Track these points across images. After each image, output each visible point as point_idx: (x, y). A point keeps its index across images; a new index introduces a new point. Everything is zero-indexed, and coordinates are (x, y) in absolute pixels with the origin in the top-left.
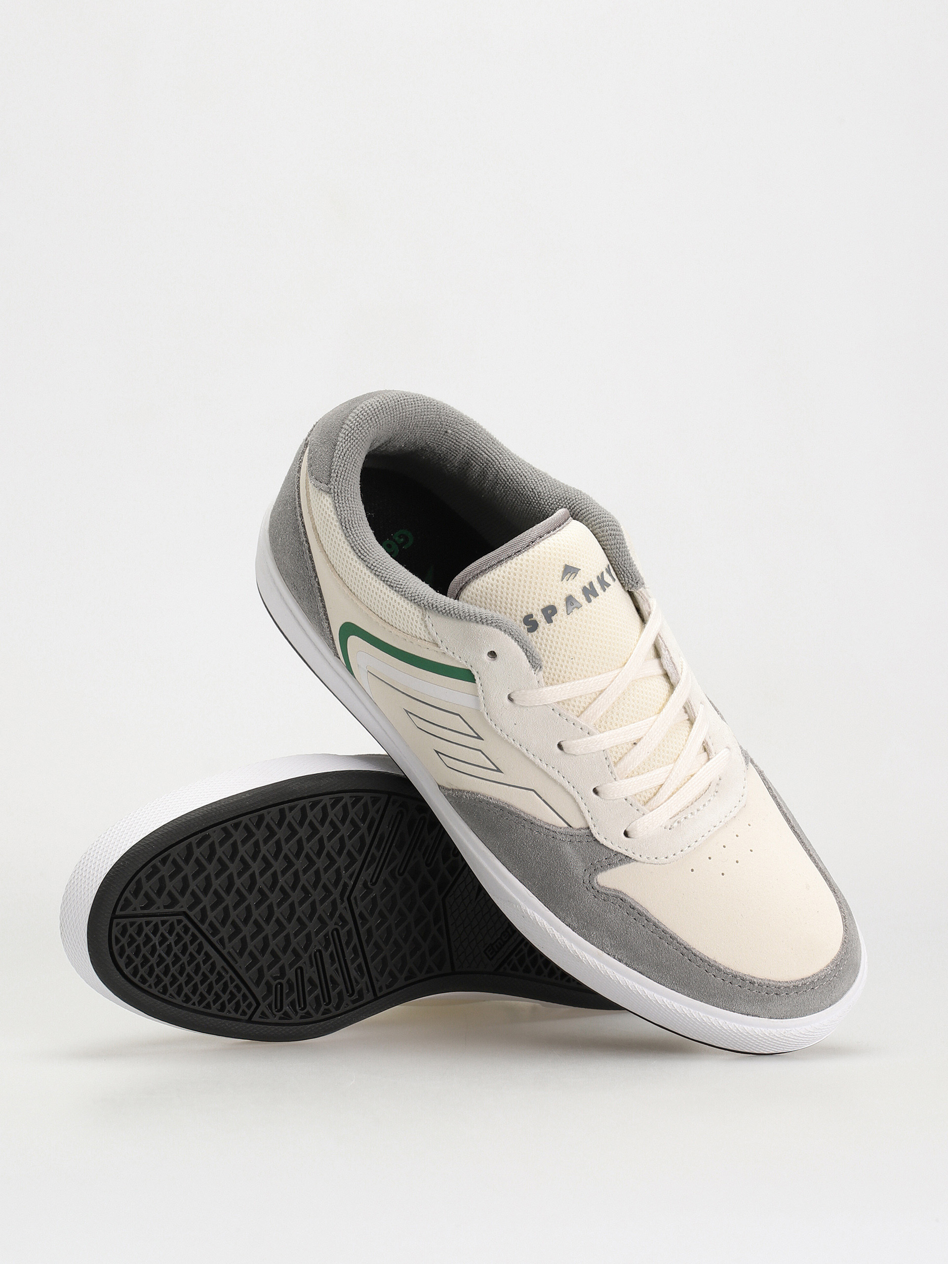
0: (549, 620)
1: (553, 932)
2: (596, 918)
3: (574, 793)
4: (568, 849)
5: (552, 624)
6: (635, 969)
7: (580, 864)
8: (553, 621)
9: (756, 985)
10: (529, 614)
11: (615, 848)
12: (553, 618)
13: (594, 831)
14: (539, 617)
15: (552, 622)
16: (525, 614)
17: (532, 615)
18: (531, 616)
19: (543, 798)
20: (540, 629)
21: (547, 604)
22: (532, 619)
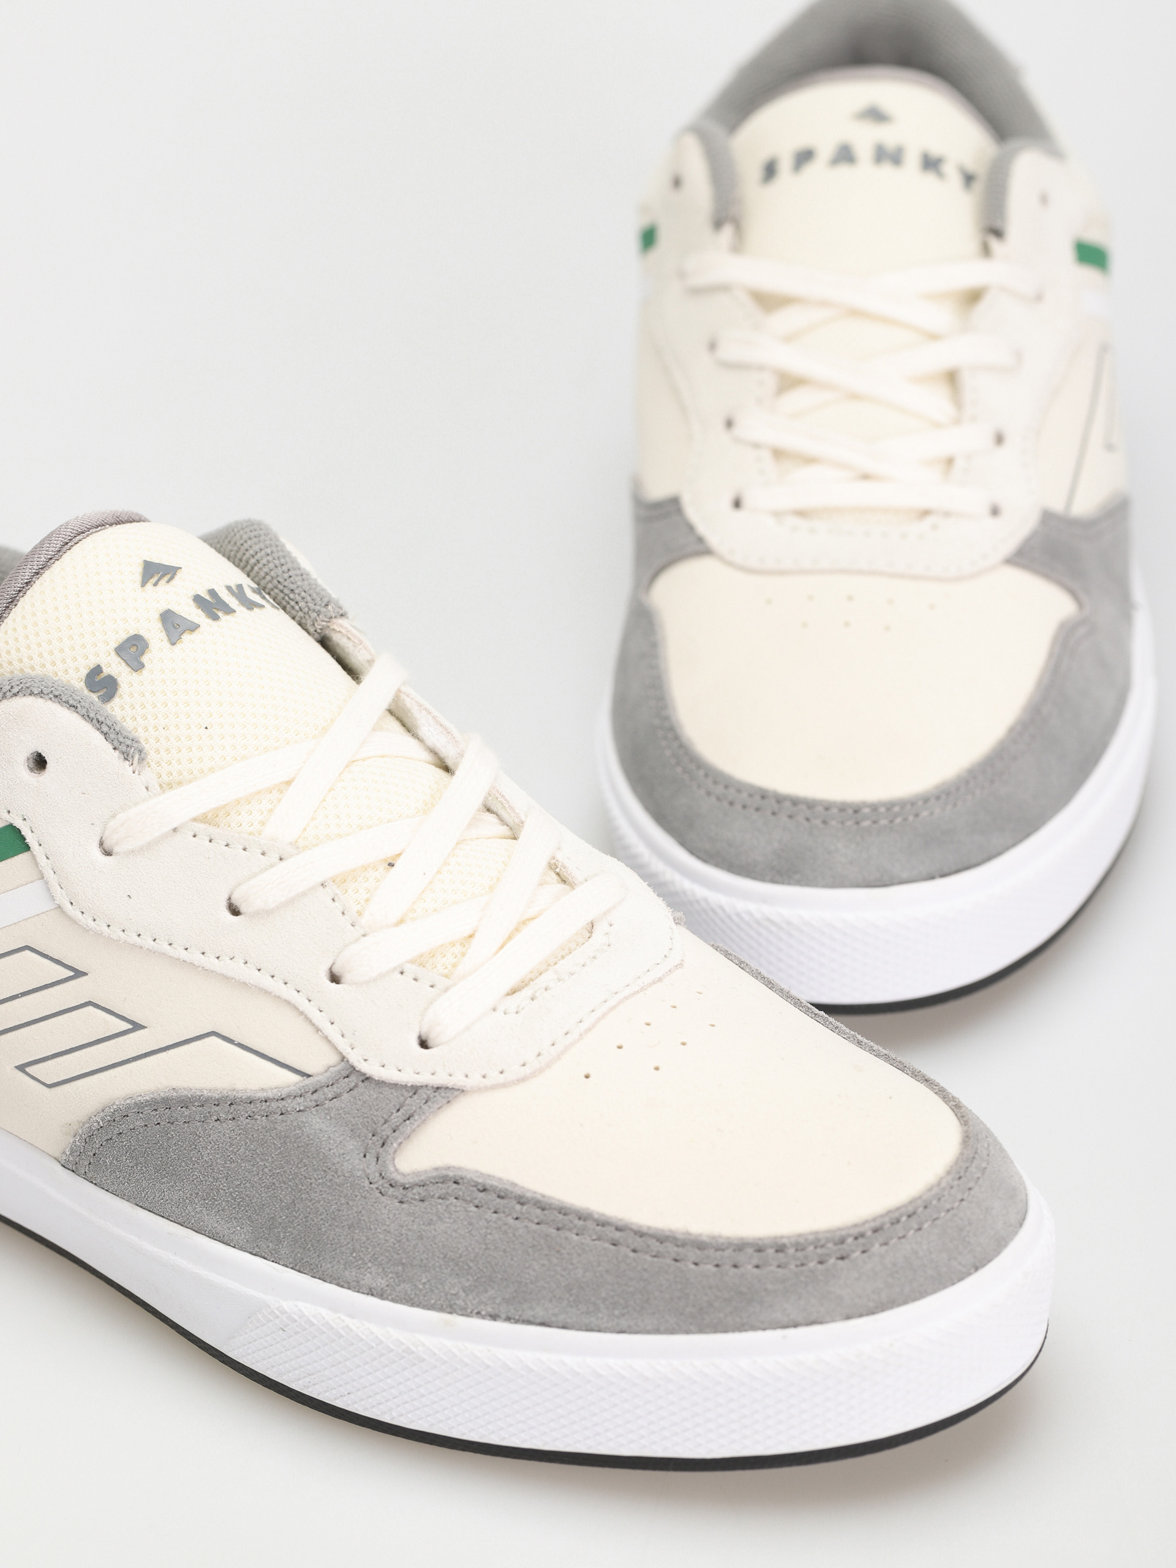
0: (137, 666)
1: (343, 1321)
2: (415, 1246)
3: (288, 993)
4: (316, 1122)
5: (145, 672)
6: (529, 1322)
7: (351, 1145)
8: (146, 664)
9: (791, 1251)
10: (92, 667)
11: (407, 1077)
12: (145, 659)
13: (355, 1059)
14: (114, 667)
15: (143, 666)
16: (84, 672)
17: (99, 666)
18: (97, 670)
19: (237, 1040)
20: (123, 688)
21: (124, 636)
22: (102, 676)
